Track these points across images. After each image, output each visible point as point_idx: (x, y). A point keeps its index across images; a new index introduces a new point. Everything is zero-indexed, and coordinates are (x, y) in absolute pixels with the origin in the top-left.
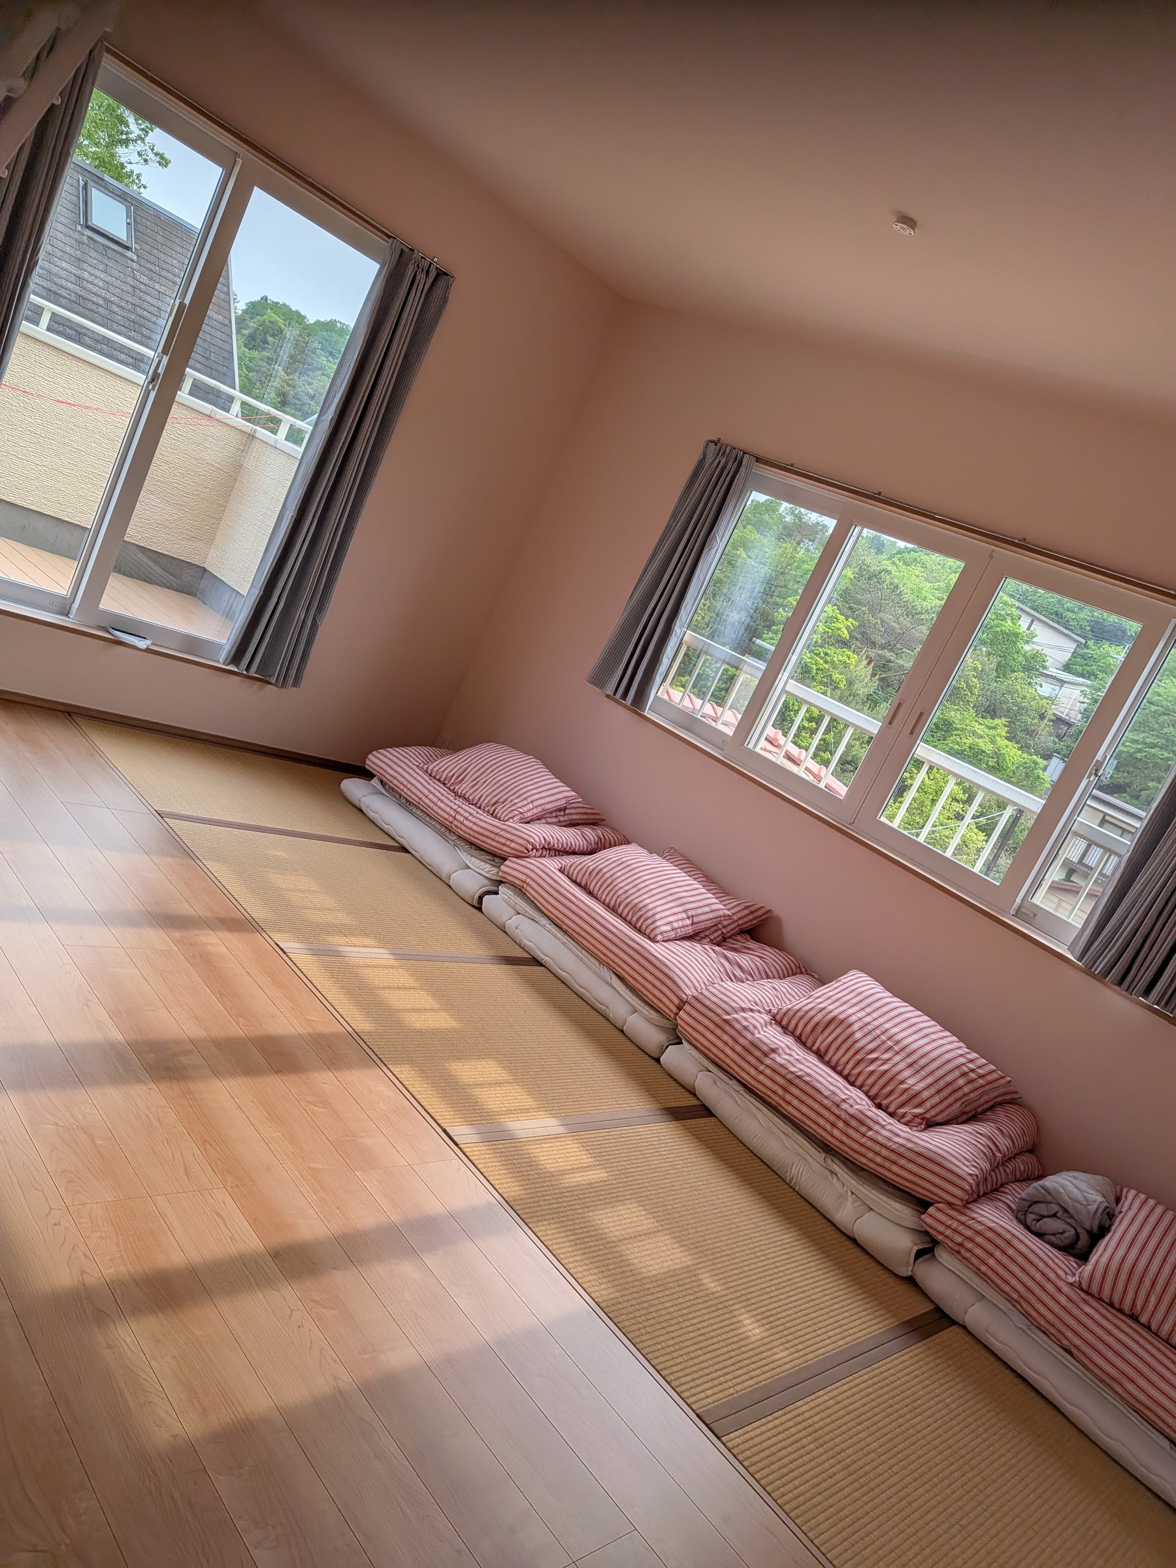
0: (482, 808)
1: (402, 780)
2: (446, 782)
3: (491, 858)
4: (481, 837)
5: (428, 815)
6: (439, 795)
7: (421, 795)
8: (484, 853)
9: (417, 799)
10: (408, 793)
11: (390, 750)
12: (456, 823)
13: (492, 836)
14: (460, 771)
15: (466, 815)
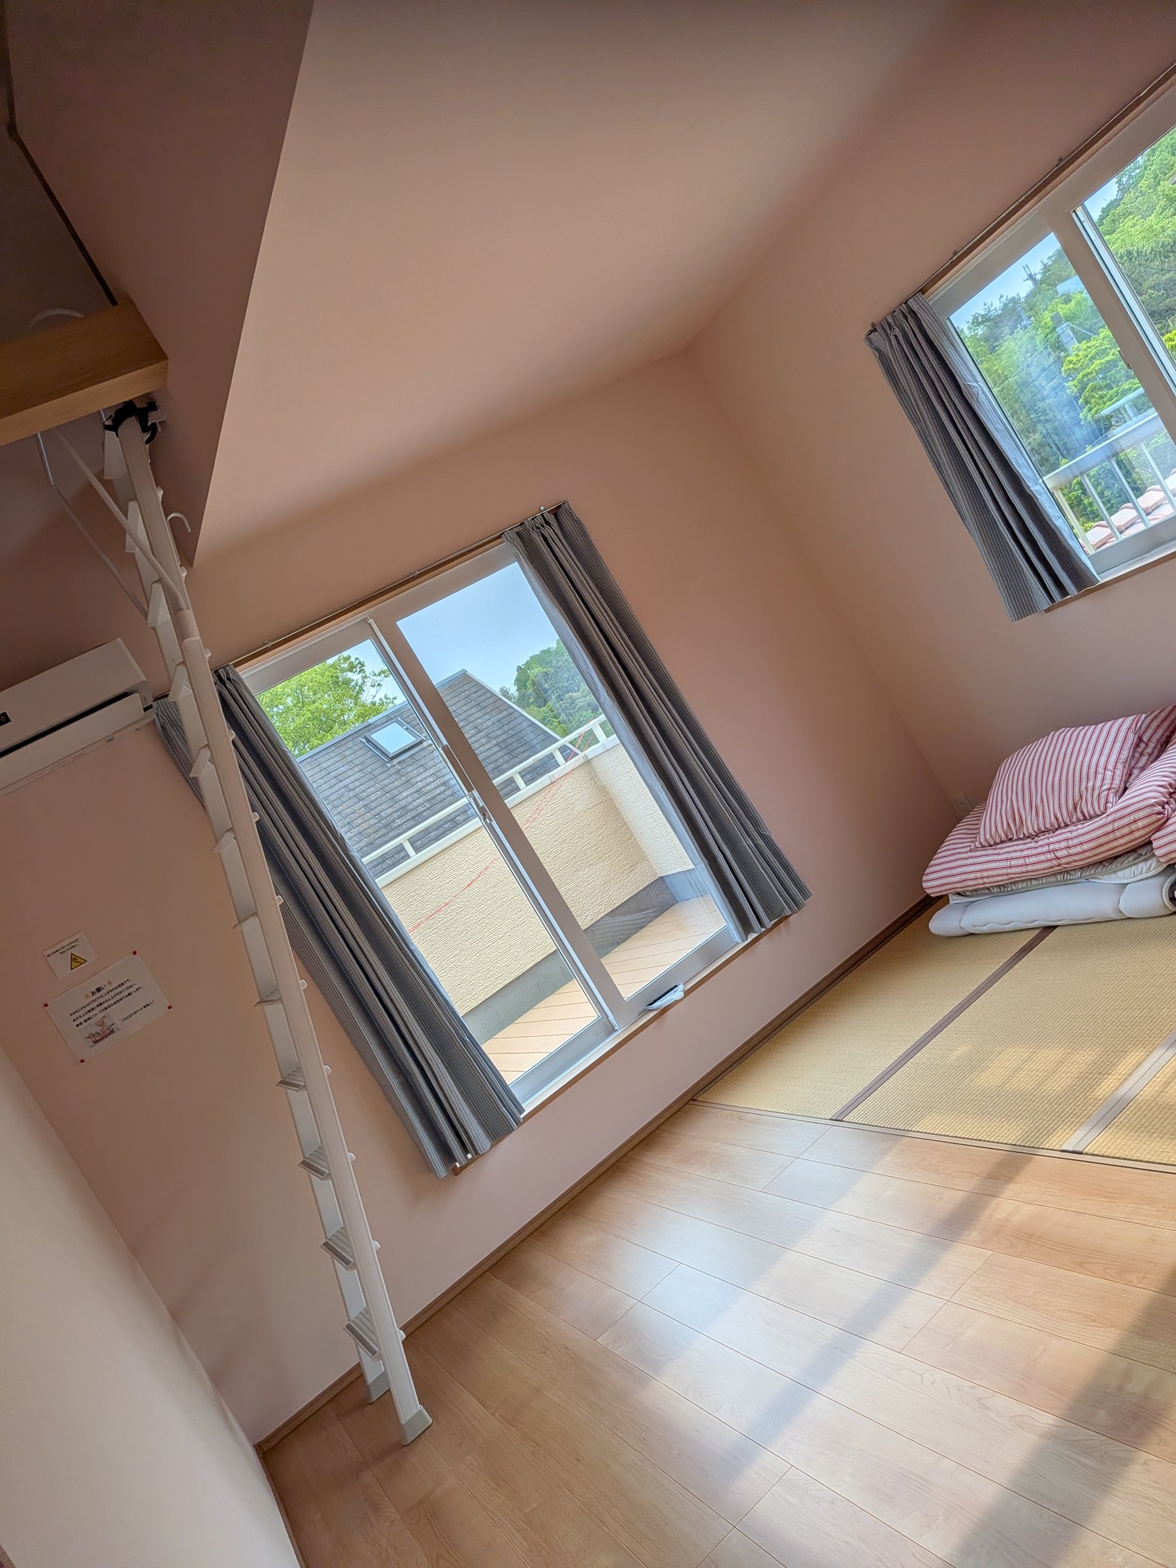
0: (1068, 823)
1: (972, 876)
2: (1010, 837)
3: (1135, 855)
4: (1102, 849)
5: (1031, 879)
6: (1019, 854)
7: (1004, 871)
8: (1122, 859)
9: (1005, 877)
10: (991, 880)
11: (932, 863)
12: (1063, 861)
13: (1111, 837)
14: (1010, 816)
15: (1064, 844)
